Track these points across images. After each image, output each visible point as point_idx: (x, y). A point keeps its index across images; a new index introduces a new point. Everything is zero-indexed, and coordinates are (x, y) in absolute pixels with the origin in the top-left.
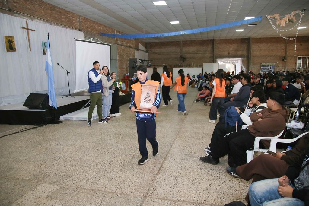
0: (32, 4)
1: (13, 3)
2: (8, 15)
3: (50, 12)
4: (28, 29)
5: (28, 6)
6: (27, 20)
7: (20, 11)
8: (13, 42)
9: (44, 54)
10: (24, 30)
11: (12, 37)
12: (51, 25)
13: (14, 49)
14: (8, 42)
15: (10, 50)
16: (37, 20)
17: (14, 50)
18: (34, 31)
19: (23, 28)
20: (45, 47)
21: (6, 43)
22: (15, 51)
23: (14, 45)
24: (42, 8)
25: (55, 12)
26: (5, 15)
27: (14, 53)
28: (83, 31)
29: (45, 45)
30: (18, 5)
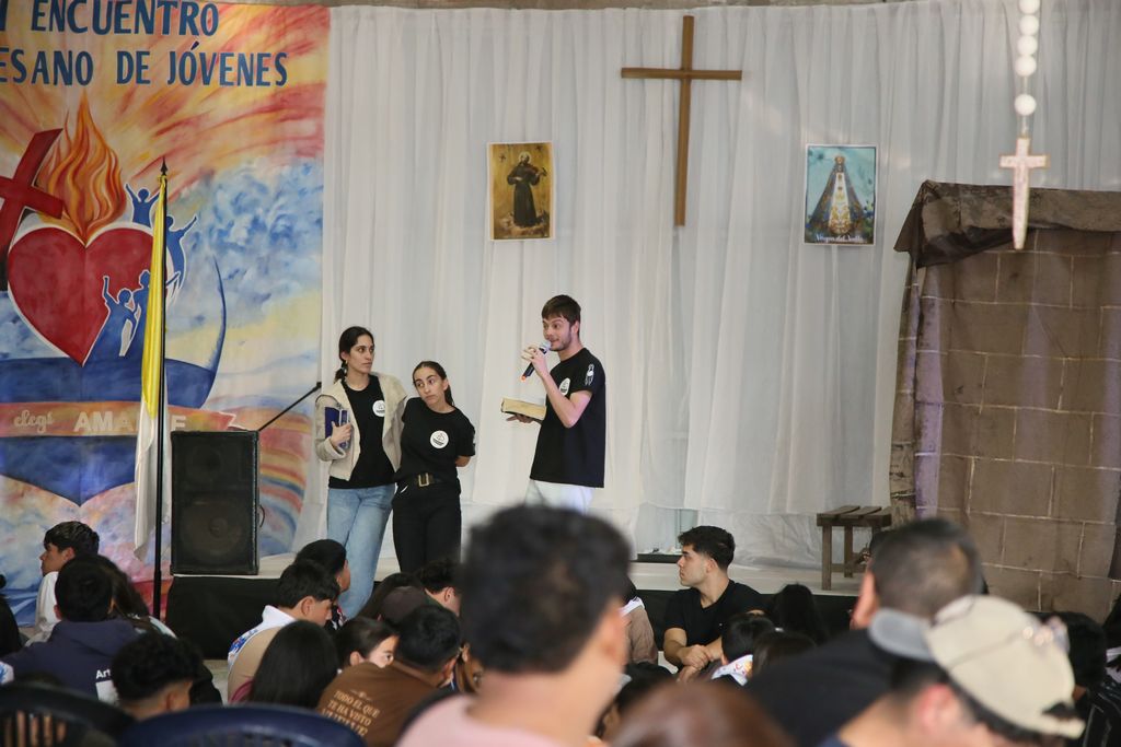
2: (545, 13)
4: (686, 75)
6: (696, 12)
8: (545, 174)
9: (808, 239)
10: (652, 84)
11: (539, 147)
13: (538, 221)
14: (510, 181)
15: (518, 229)
17: (542, 225)
18: (736, 75)
19: (627, 72)
20: (840, 183)
21: (496, 186)
22: (544, 232)
23: (546, 196)
26: (515, 12)
27: (537, 243)
29: (840, 166)
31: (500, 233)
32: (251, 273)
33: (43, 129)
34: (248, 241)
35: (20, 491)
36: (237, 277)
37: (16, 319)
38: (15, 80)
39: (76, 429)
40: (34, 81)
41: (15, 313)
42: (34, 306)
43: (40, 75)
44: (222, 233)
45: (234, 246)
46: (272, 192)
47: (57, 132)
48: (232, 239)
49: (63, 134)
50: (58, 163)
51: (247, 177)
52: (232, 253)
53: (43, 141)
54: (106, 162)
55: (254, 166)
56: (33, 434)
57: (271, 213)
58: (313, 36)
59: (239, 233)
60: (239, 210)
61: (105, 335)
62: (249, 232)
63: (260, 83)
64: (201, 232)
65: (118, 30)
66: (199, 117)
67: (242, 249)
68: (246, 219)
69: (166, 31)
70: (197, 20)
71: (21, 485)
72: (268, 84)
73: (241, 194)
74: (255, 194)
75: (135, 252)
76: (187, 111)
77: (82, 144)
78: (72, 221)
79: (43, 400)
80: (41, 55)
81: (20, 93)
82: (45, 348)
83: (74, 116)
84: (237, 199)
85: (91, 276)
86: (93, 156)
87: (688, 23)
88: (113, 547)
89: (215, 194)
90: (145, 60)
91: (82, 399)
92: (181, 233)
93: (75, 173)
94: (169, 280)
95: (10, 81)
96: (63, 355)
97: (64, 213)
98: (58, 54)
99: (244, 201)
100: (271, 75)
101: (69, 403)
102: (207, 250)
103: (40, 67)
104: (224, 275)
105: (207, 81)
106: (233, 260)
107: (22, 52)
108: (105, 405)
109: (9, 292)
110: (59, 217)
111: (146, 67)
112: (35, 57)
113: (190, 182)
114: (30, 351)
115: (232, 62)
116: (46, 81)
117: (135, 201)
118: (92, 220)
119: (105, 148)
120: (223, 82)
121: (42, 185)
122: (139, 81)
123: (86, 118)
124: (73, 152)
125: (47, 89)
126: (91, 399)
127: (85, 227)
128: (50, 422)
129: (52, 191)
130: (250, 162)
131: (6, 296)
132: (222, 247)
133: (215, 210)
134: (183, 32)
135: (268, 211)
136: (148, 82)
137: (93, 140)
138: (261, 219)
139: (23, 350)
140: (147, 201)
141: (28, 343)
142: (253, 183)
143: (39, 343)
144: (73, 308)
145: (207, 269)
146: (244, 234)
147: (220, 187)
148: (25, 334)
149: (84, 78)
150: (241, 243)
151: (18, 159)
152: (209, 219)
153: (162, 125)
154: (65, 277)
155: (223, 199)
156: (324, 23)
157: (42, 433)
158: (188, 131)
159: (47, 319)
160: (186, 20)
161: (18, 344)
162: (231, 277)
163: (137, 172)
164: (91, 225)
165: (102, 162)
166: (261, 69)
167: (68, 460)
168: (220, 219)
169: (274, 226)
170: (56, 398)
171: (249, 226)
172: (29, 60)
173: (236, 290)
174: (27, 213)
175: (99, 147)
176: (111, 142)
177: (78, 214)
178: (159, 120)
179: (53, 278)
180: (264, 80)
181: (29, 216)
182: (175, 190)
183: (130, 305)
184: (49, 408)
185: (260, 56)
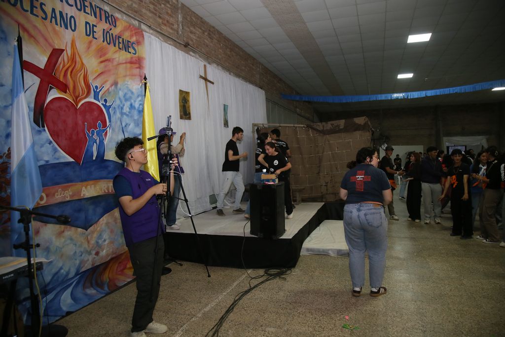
0: (210, 38)
1: (189, 34)
2: (184, 53)
3: (229, 53)
4: (206, 79)
5: (206, 41)
6: (206, 64)
7: (197, 47)
8: (188, 101)
10: (202, 80)
12: (230, 74)
14: (182, 101)
15: (184, 117)
16: (215, 66)
17: (189, 116)
18: (213, 83)
19: (201, 77)
24: (221, 45)
25: (234, 54)
26: (179, 51)
27: (189, 121)
28: (264, 89)
30: (194, 37)
31: (181, 118)
32: (132, 126)
33: (57, 47)
34: (129, 112)
35: (62, 230)
36: (127, 126)
37: (50, 143)
38: (42, 18)
39: (82, 195)
40: (51, 22)
41: (50, 139)
42: (58, 136)
43: (53, 19)
44: (122, 108)
45: (125, 114)
46: (136, 95)
47: (62, 51)
48: (124, 111)
49: (65, 52)
50: (64, 66)
51: (127, 87)
52: (125, 116)
53: (56, 53)
54: (83, 70)
55: (129, 83)
56: (64, 200)
57: (137, 103)
58: (141, 39)
59: (126, 109)
60: (126, 100)
61: (87, 150)
62: (130, 109)
63: (128, 52)
64: (116, 107)
65: (85, 12)
66: (113, 59)
67: (127, 115)
68: (128, 103)
69: (101, 20)
70: (110, 19)
71: (63, 226)
72: (130, 53)
73: (126, 93)
74: (129, 94)
75: (95, 113)
76: (109, 56)
77: (73, 59)
78: (71, 95)
79: (66, 183)
80: (53, 10)
81: (45, 25)
82: (64, 157)
83: (69, 45)
84: (125, 95)
85: (80, 122)
86: (78, 66)
87: (205, 66)
88: (105, 245)
89: (119, 92)
90: (95, 29)
91: (82, 181)
92: (110, 106)
93: (71, 72)
94: (108, 125)
95: (40, 17)
96: (72, 160)
97: (68, 91)
98: (61, 13)
99: (128, 96)
100: (131, 50)
101: (76, 183)
102: (118, 115)
103: (53, 16)
104: (123, 125)
105: (115, 46)
106: (126, 119)
107: (45, 5)
108: (91, 182)
109: (46, 128)
110: (66, 92)
111: (96, 32)
112: (51, 10)
113: (112, 86)
114: (58, 159)
115: (121, 40)
116: (57, 24)
117: (94, 90)
118: (79, 96)
119: (83, 64)
120: (119, 48)
121: (57, 75)
122: (93, 37)
123: (75, 47)
124: (70, 62)
125: (57, 28)
126: (85, 180)
127: (77, 99)
128: (71, 193)
129: (61, 79)
130: (128, 82)
131: (45, 130)
132: (122, 114)
133: (120, 99)
134: (106, 22)
135: (135, 101)
136: (96, 39)
137: (78, 59)
138: (133, 104)
139: (55, 158)
140: (98, 91)
141: (57, 155)
142: (130, 90)
143: (61, 155)
144: (74, 137)
145: (119, 123)
146: (128, 110)
147: (120, 89)
148: (55, 151)
149: (73, 29)
150: (127, 113)
151: (46, 59)
152: (118, 102)
153: (102, 59)
154: (70, 122)
155: (121, 94)
156: (143, 37)
157: (68, 199)
158: (110, 63)
159: (64, 142)
160: (107, 18)
161: (53, 156)
162: (126, 126)
163: (94, 77)
164: (78, 99)
165: (82, 70)
166: (129, 47)
167: (79, 210)
168: (121, 102)
169: (139, 108)
170: (71, 181)
171: (129, 106)
172: (48, 10)
173: (127, 132)
174: (51, 88)
175: (80, 63)
176: (85, 61)
177: (73, 92)
178: (101, 57)
179: (65, 122)
180: (130, 51)
181: (52, 90)
182: (107, 88)
183: (95, 137)
184: (69, 186)
185: (128, 41)
